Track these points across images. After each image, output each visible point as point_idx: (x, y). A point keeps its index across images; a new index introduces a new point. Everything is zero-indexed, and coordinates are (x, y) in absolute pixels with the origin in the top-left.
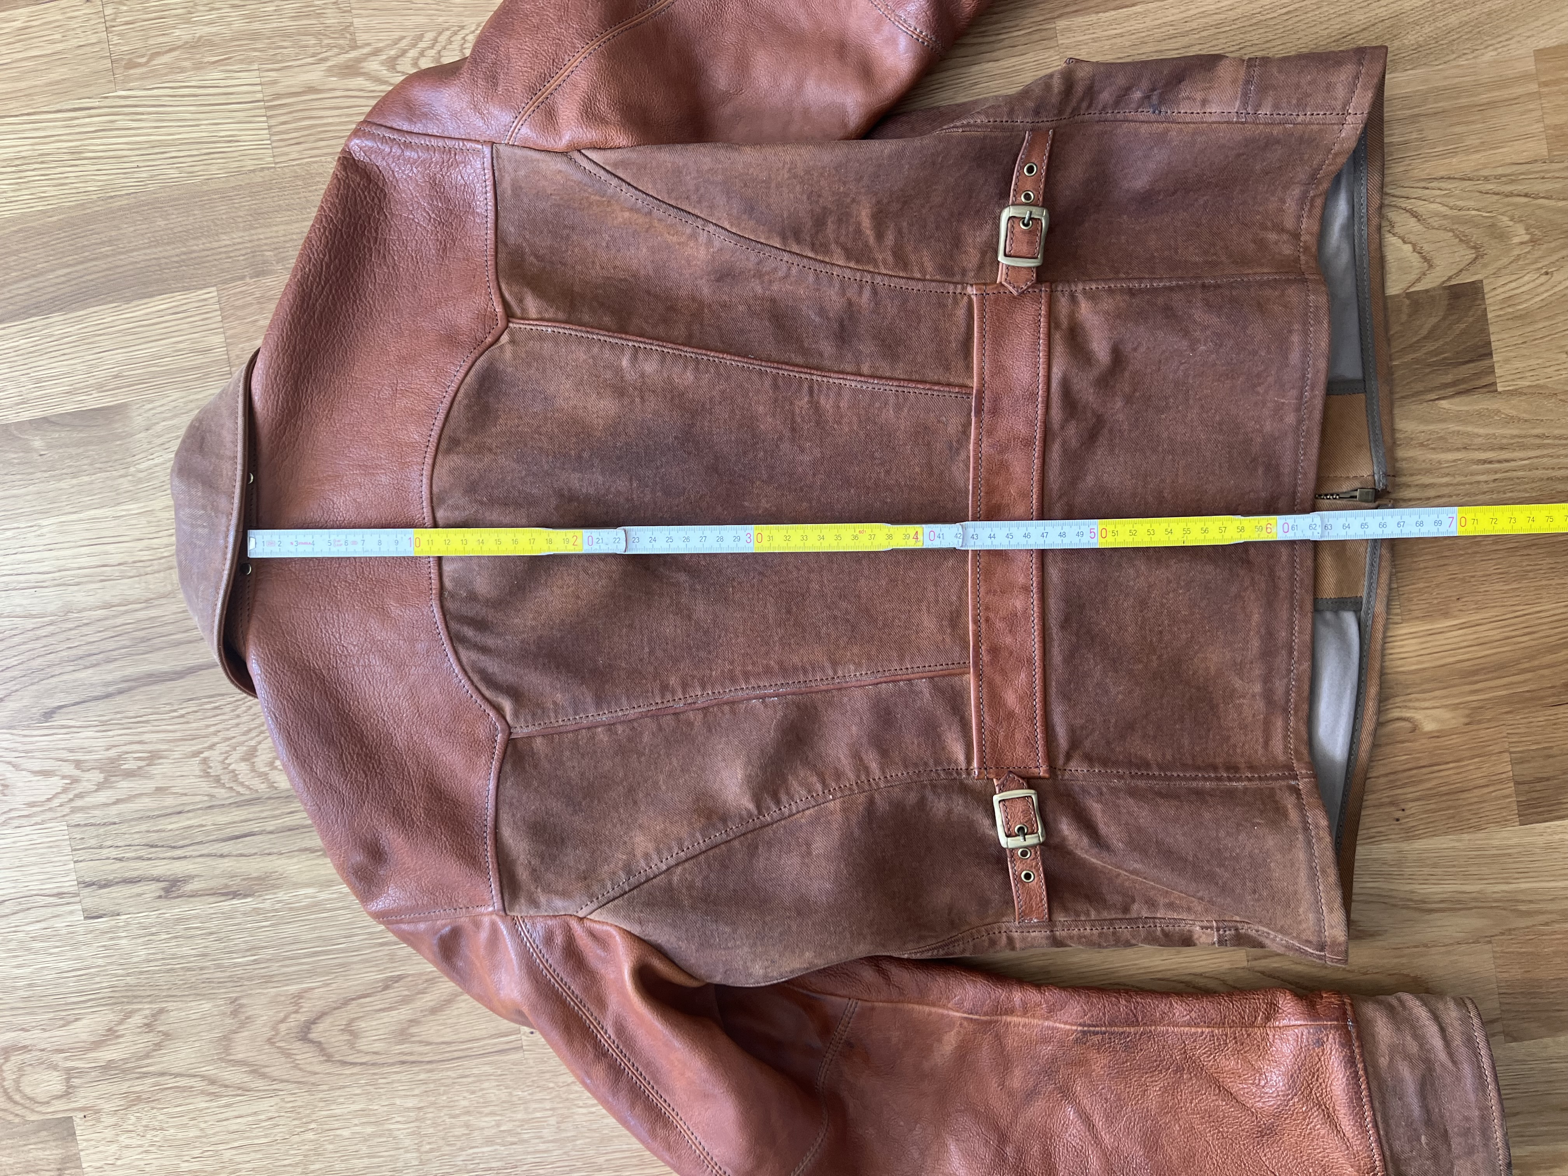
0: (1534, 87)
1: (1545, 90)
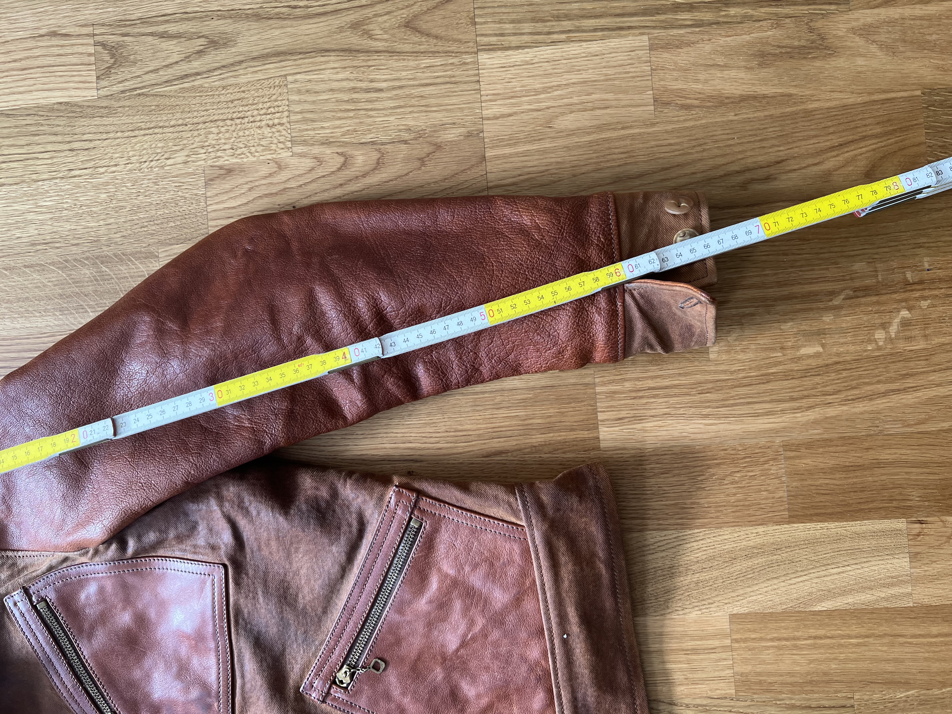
0: (728, 642)
1: (736, 645)
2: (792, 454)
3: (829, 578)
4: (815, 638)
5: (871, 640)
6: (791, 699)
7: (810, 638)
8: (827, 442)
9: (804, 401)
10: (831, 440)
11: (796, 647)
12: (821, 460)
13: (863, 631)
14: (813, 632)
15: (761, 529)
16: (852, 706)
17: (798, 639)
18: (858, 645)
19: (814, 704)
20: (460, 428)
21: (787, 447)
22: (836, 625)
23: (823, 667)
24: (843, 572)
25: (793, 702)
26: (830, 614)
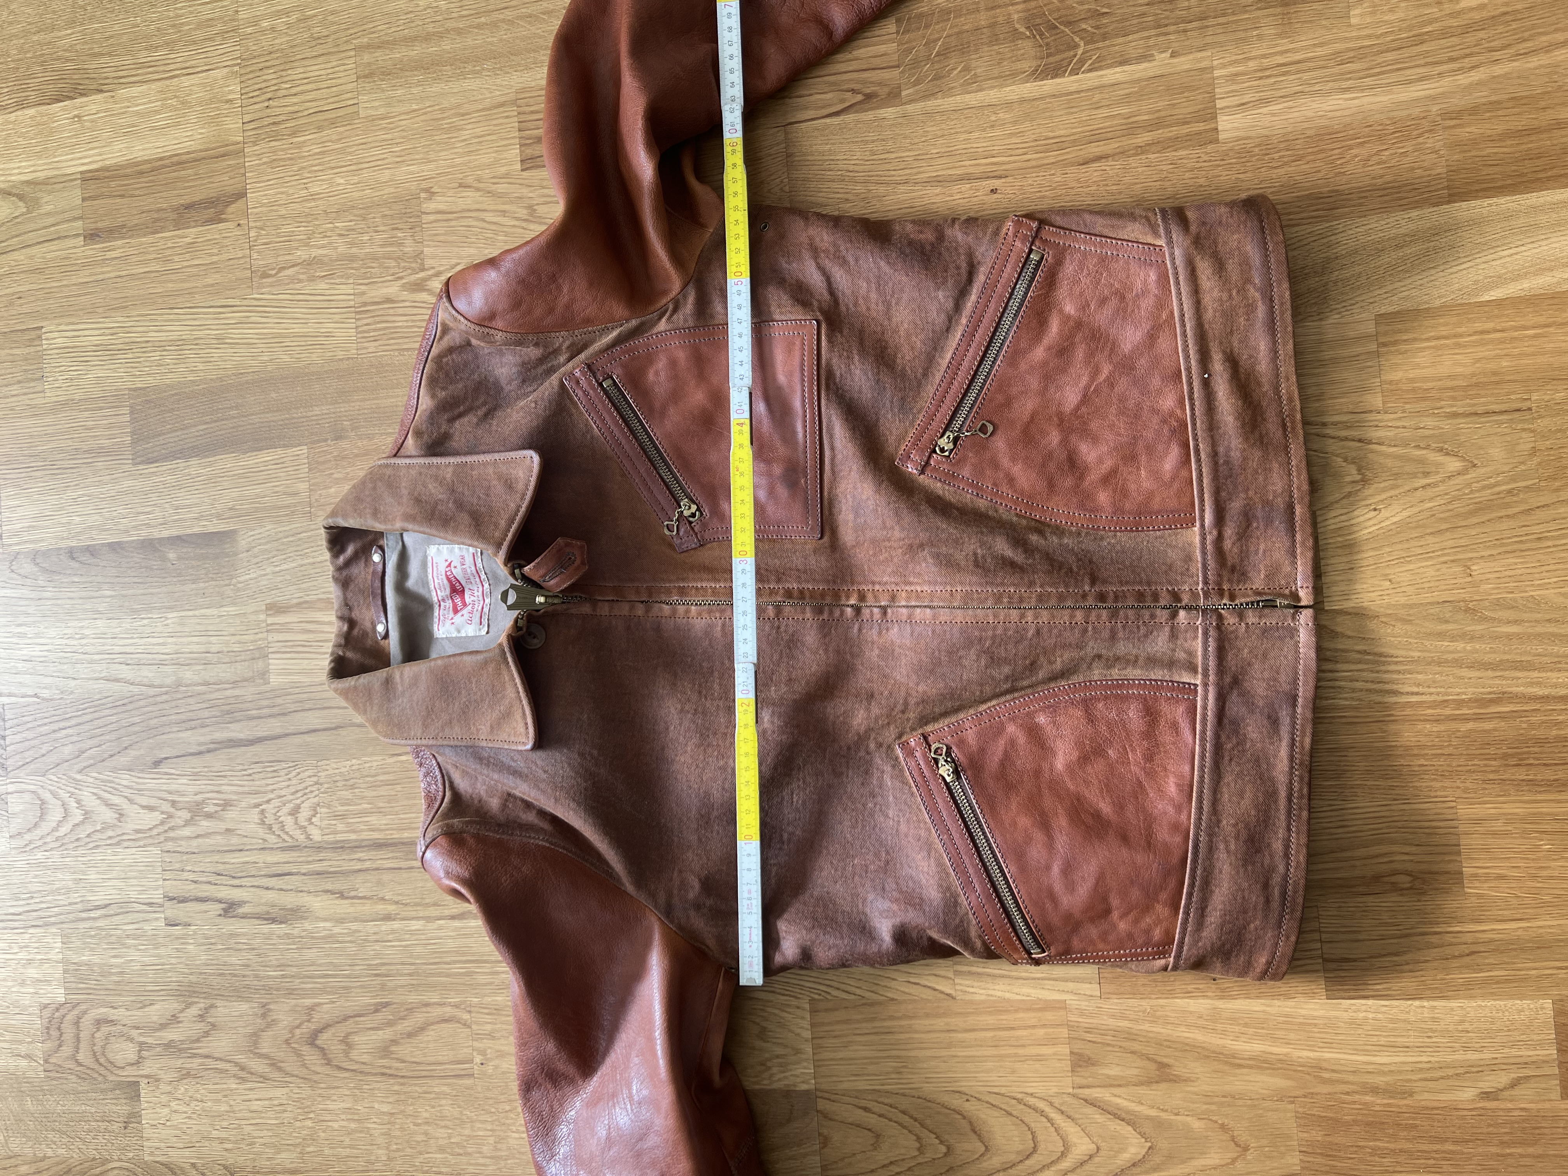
2: (1453, 123)
3: (1498, 262)
4: (1482, 332)
5: (1551, 329)
6: (1452, 406)
7: (1476, 333)
8: (1494, 106)
9: (1467, 60)
10: (1499, 102)
11: (1458, 345)
12: (1488, 126)
13: (1542, 320)
14: (1478, 326)
15: (1414, 214)
16: (1530, 409)
17: (1461, 336)
18: (1535, 336)
19: (1480, 410)
20: (1051, 134)
21: (1446, 115)
22: (1508, 315)
23: (1492, 366)
24: (1516, 254)
25: (1454, 409)
26: (1499, 303)
